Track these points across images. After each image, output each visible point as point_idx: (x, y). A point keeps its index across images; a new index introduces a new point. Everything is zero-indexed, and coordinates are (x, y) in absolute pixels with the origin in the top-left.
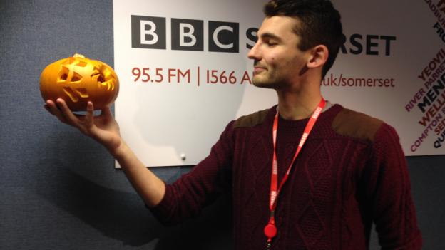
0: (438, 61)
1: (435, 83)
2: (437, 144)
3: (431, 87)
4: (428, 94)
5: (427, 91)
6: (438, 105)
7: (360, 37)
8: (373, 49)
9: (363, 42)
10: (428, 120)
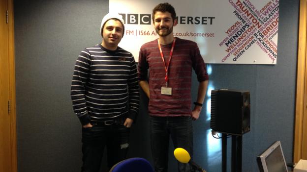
0: (236, 26)
1: (234, 35)
2: (235, 59)
3: (231, 37)
4: (230, 40)
5: (230, 38)
6: (235, 44)
7: (199, 18)
8: (204, 22)
9: (200, 20)
10: (230, 49)
